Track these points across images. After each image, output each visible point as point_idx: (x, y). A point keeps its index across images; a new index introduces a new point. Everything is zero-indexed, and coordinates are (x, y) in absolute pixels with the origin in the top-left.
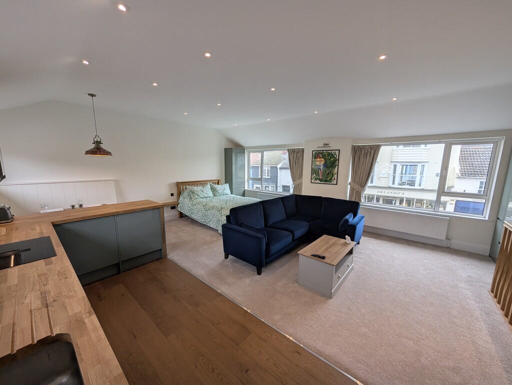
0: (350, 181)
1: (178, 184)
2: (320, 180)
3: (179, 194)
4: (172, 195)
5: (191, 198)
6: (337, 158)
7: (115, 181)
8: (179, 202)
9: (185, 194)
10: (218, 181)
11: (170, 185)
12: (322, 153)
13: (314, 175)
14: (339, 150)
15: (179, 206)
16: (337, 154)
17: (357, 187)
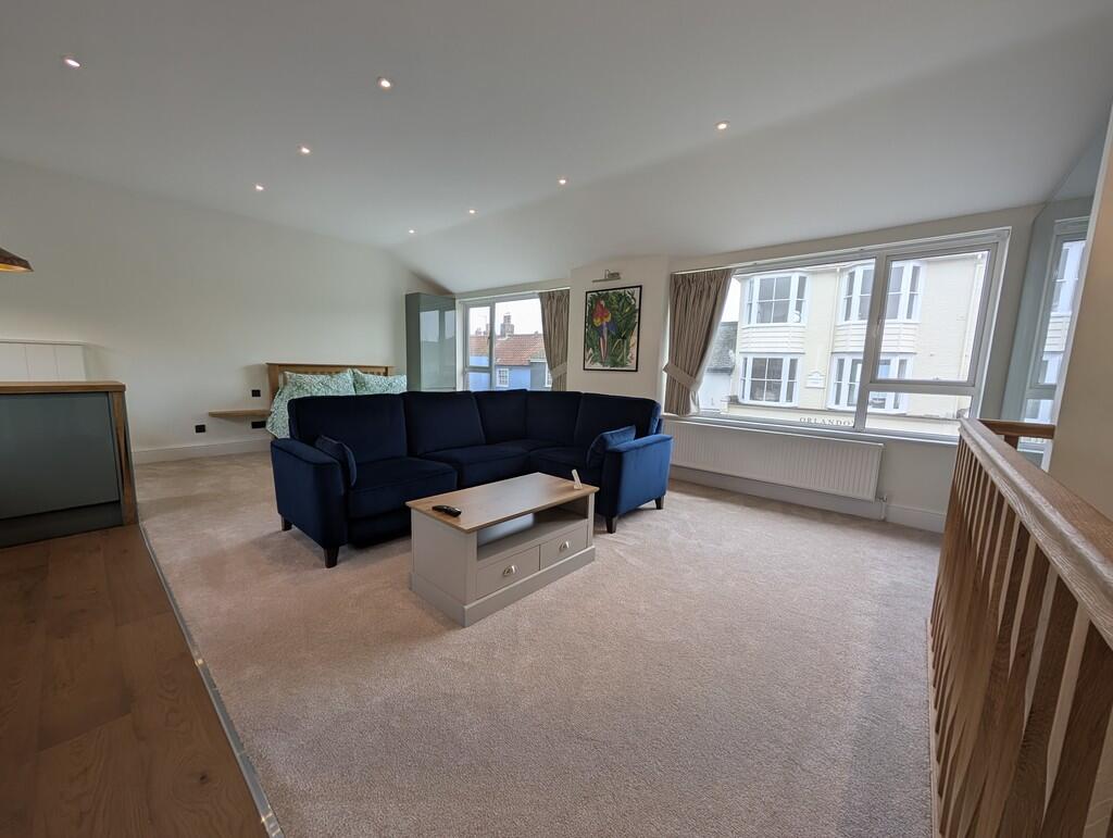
0: (666, 360)
1: (271, 369)
2: (601, 363)
3: (274, 392)
4: (256, 393)
6: (637, 307)
7: (85, 347)
8: (272, 410)
10: (386, 368)
11: (251, 369)
12: (605, 297)
13: (591, 351)
14: (641, 287)
15: (270, 419)
16: (637, 296)
17: (682, 376)
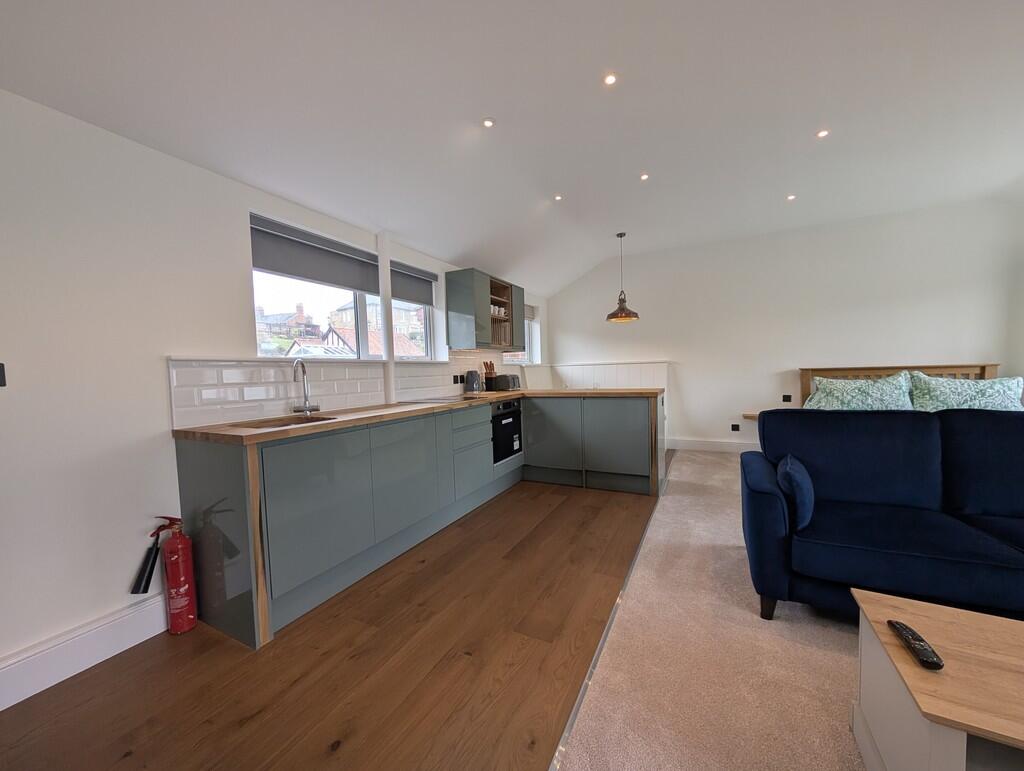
1: (804, 374)
3: (805, 397)
7: (669, 363)
10: (983, 368)
11: (784, 375)
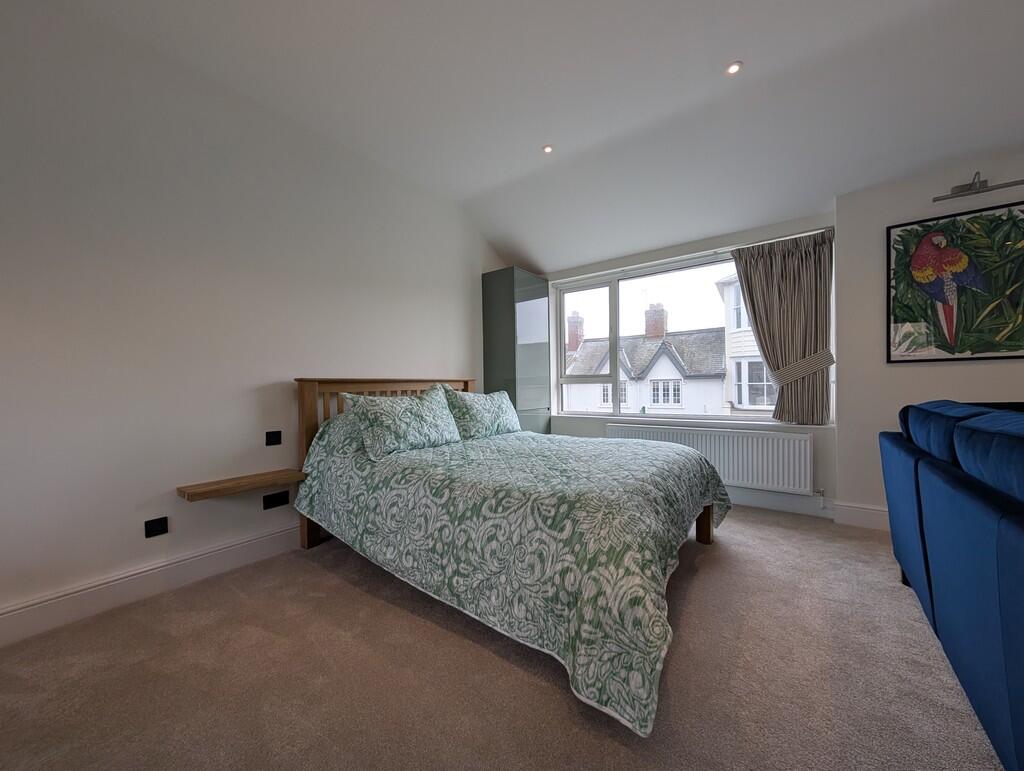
1: (306, 390)
3: (310, 432)
4: (273, 438)
5: (362, 448)
8: (307, 469)
9: (337, 433)
10: (466, 383)
11: (266, 392)
15: (303, 490)
